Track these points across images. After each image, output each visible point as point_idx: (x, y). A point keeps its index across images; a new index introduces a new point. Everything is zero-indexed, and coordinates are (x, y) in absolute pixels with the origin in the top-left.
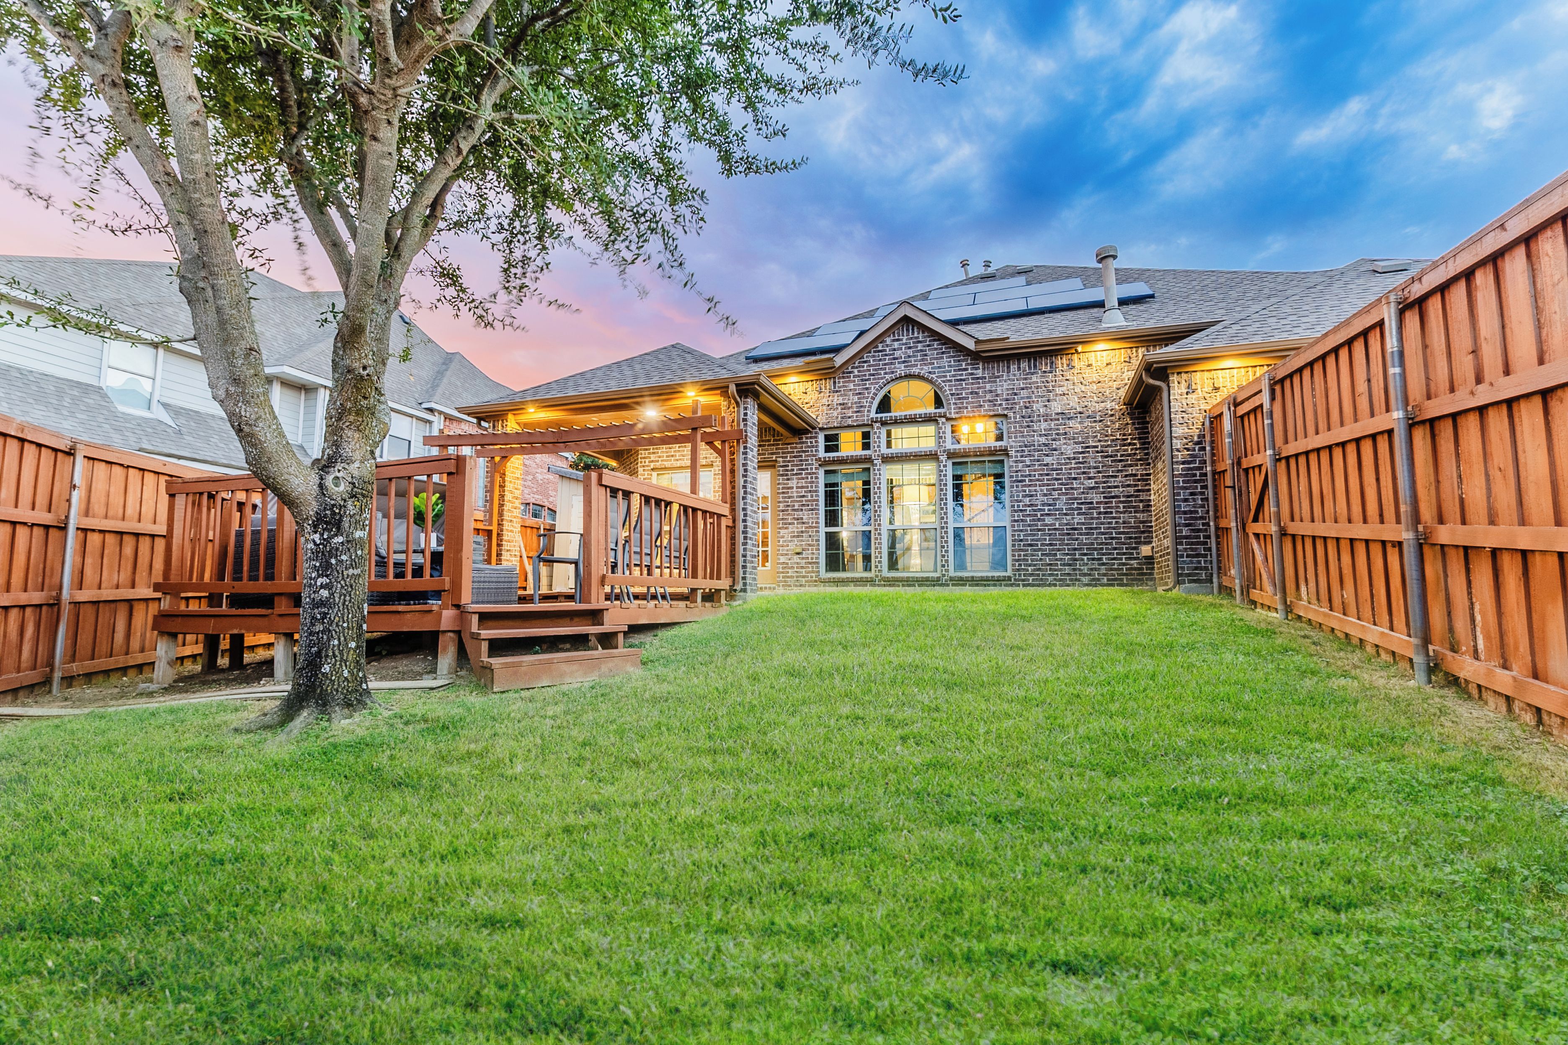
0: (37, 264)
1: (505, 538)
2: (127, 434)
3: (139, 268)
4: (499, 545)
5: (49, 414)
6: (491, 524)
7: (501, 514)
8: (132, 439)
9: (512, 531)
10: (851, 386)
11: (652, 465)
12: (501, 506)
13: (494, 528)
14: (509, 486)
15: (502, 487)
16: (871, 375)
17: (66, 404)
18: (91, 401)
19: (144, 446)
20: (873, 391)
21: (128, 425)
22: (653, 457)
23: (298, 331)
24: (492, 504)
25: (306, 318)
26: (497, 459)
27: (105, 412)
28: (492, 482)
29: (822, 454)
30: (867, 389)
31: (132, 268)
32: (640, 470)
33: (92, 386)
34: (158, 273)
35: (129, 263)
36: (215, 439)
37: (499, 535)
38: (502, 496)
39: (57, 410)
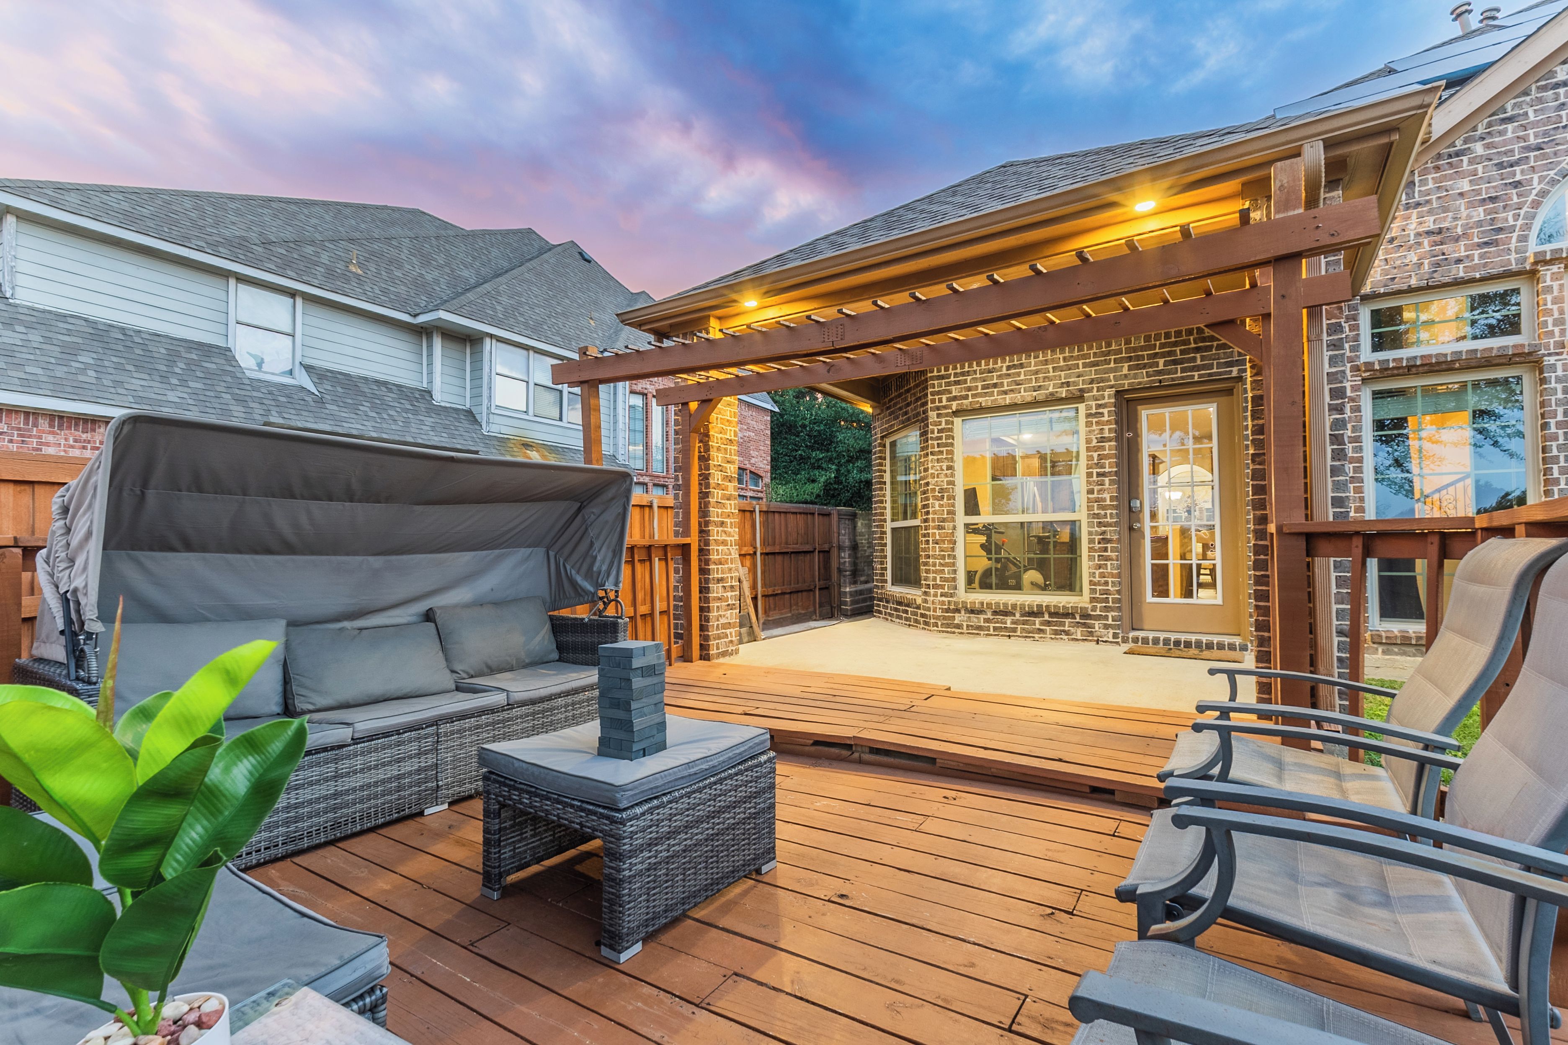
0: (145, 197)
1: (714, 557)
2: (252, 405)
3: (283, 205)
4: (703, 571)
5: (152, 384)
6: (687, 533)
7: (704, 512)
8: (258, 409)
9: (724, 543)
10: (1465, 185)
11: (954, 405)
12: (704, 495)
13: (693, 540)
14: (717, 459)
15: (704, 459)
16: (1529, 149)
17: (177, 370)
18: (213, 366)
19: (272, 419)
20: (1537, 186)
21: (255, 394)
22: (955, 391)
23: (465, 273)
24: (687, 494)
25: (474, 258)
26: (693, 406)
27: (229, 379)
28: (686, 452)
29: (1366, 354)
30: (1517, 184)
31: (274, 205)
32: (932, 415)
33: (218, 347)
34: (306, 211)
35: (270, 200)
36: (365, 408)
37: (703, 552)
38: (705, 478)
39: (164, 379)
